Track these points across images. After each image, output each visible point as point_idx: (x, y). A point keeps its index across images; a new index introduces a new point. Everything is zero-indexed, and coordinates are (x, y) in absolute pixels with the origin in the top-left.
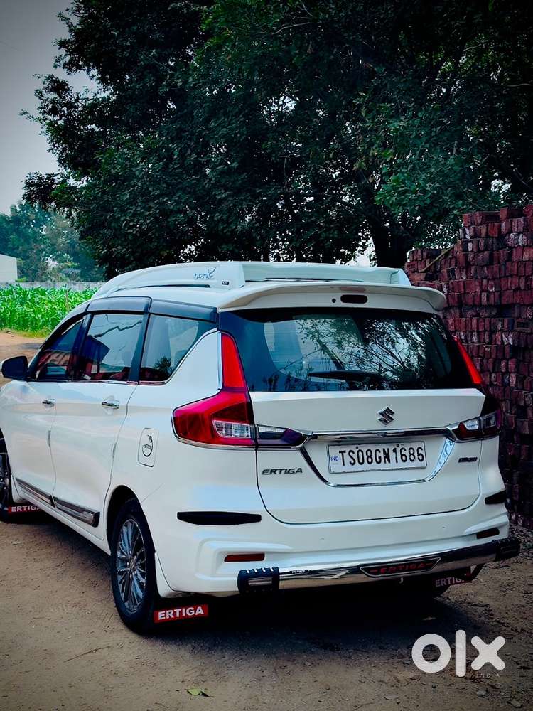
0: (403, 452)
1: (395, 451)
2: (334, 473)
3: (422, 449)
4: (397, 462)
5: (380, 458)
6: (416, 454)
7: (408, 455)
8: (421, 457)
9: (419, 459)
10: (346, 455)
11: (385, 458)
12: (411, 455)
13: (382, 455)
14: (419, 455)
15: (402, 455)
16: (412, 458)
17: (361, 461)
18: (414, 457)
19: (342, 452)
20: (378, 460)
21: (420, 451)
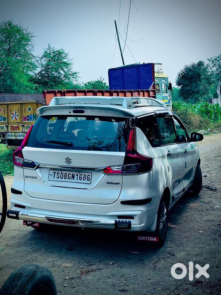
0: (81, 176)
1: (77, 175)
2: (49, 180)
3: (90, 176)
4: (77, 180)
5: (70, 177)
6: (86, 178)
7: (83, 177)
8: (88, 179)
9: (87, 180)
10: (56, 174)
11: (72, 177)
12: (84, 177)
13: (71, 176)
14: (88, 178)
15: (80, 177)
16: (84, 179)
17: (62, 177)
18: (85, 179)
19: (55, 173)
20: (69, 178)
21: (89, 177)
